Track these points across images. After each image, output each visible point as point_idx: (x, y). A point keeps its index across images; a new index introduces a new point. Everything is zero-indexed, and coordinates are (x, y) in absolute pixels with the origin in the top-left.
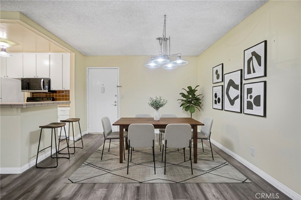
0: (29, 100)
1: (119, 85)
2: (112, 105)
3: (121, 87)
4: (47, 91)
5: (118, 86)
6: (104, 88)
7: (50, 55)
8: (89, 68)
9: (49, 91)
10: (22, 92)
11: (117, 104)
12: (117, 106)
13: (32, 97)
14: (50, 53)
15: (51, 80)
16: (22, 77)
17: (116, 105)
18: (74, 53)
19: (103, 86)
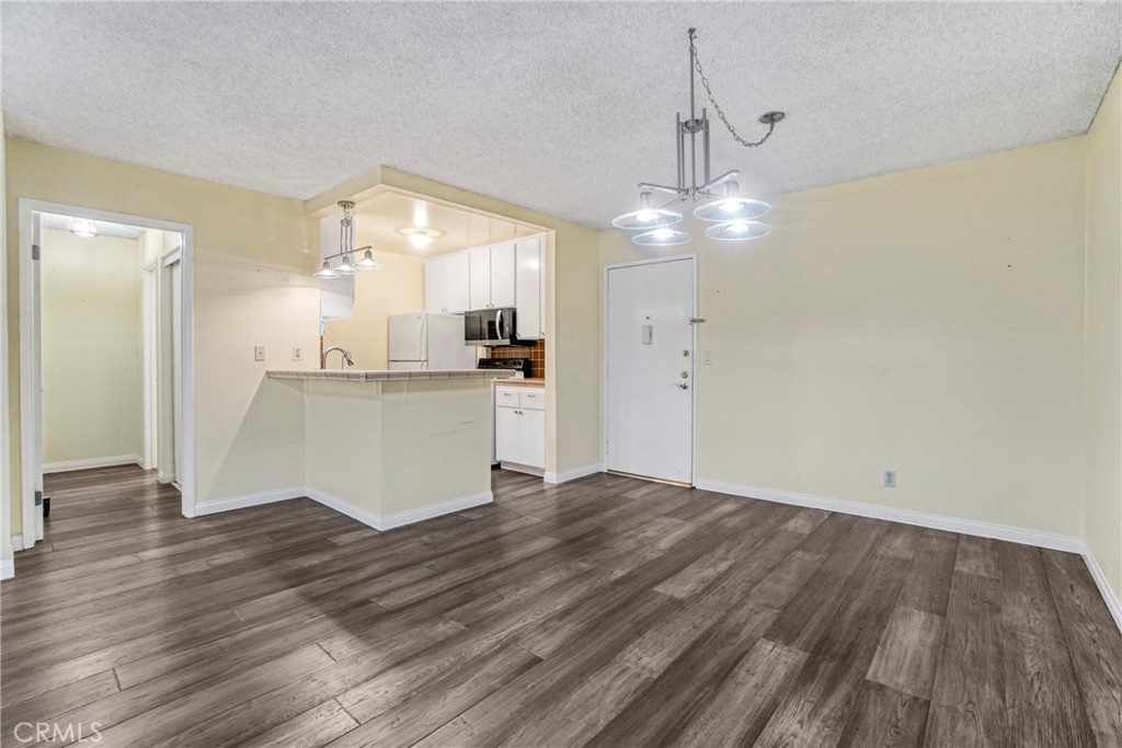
0: (483, 364)
1: (695, 317)
2: (673, 384)
3: (702, 321)
4: (507, 342)
5: (693, 321)
6: (650, 327)
7: (515, 246)
8: (610, 267)
9: (511, 342)
10: (467, 344)
11: (689, 384)
12: (689, 390)
13: (490, 357)
14: (516, 241)
15: (518, 312)
16: (468, 310)
17: (685, 387)
18: (554, 231)
19: (648, 323)
